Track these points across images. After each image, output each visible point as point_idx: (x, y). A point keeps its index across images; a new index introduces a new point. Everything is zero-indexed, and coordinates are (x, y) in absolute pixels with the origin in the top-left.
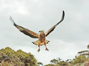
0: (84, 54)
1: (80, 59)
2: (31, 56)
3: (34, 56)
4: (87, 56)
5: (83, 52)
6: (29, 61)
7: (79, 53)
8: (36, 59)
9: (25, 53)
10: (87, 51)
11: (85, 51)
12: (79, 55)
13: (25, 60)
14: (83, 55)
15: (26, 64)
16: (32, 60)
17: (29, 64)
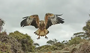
0: (80, 36)
1: (76, 41)
2: (28, 37)
3: (30, 37)
4: (82, 38)
5: (79, 33)
6: (26, 42)
7: (74, 34)
8: (32, 40)
9: (22, 34)
10: (82, 33)
11: (80, 33)
12: (75, 36)
13: (22, 41)
14: (78, 36)
15: (23, 45)
16: (29, 41)
17: (26, 45)
